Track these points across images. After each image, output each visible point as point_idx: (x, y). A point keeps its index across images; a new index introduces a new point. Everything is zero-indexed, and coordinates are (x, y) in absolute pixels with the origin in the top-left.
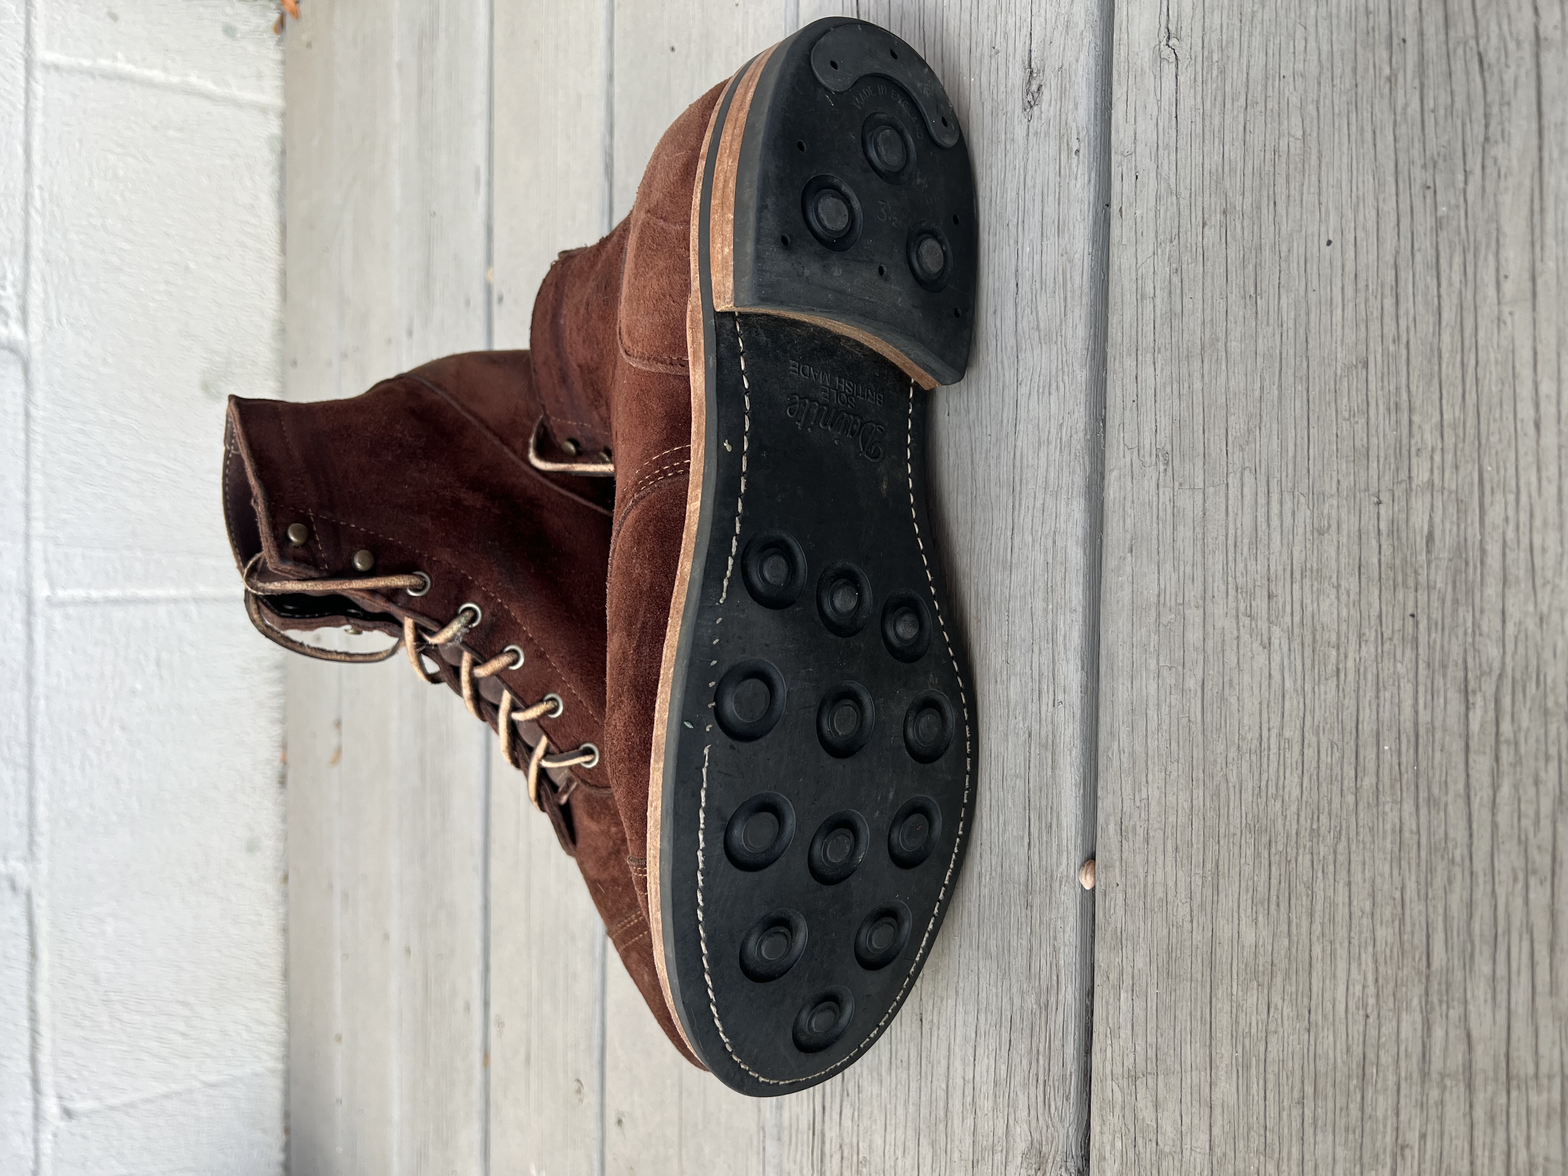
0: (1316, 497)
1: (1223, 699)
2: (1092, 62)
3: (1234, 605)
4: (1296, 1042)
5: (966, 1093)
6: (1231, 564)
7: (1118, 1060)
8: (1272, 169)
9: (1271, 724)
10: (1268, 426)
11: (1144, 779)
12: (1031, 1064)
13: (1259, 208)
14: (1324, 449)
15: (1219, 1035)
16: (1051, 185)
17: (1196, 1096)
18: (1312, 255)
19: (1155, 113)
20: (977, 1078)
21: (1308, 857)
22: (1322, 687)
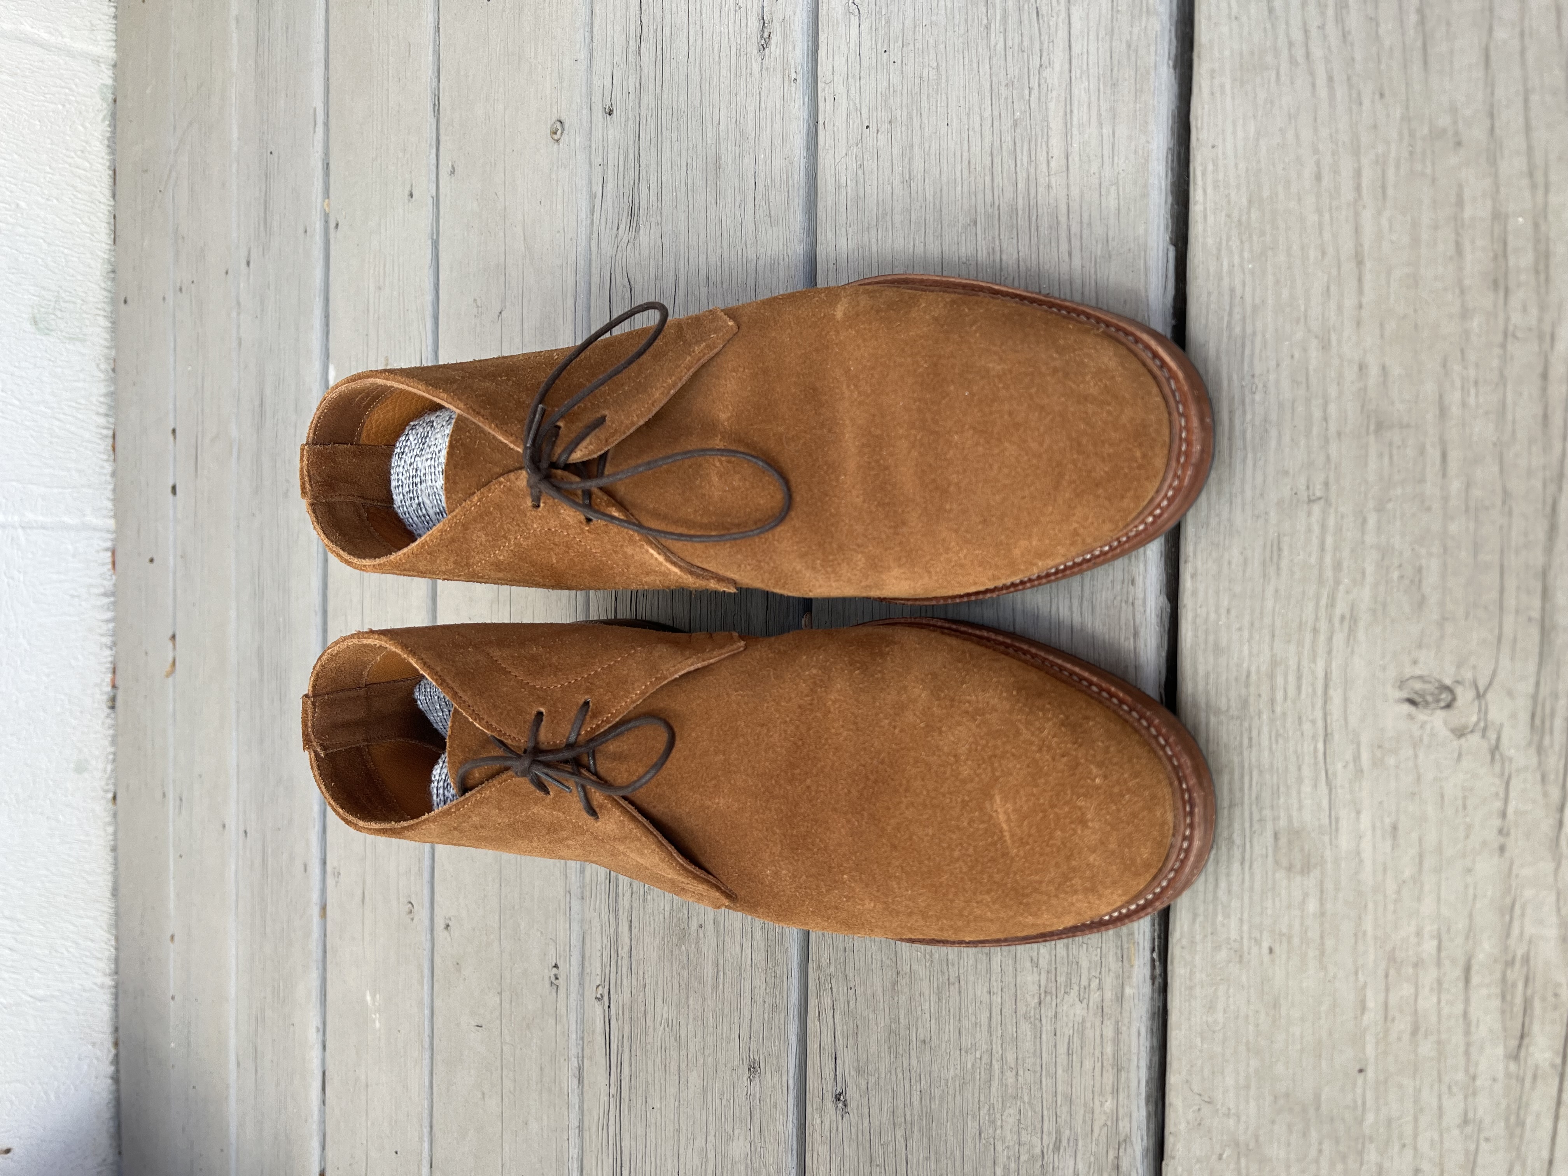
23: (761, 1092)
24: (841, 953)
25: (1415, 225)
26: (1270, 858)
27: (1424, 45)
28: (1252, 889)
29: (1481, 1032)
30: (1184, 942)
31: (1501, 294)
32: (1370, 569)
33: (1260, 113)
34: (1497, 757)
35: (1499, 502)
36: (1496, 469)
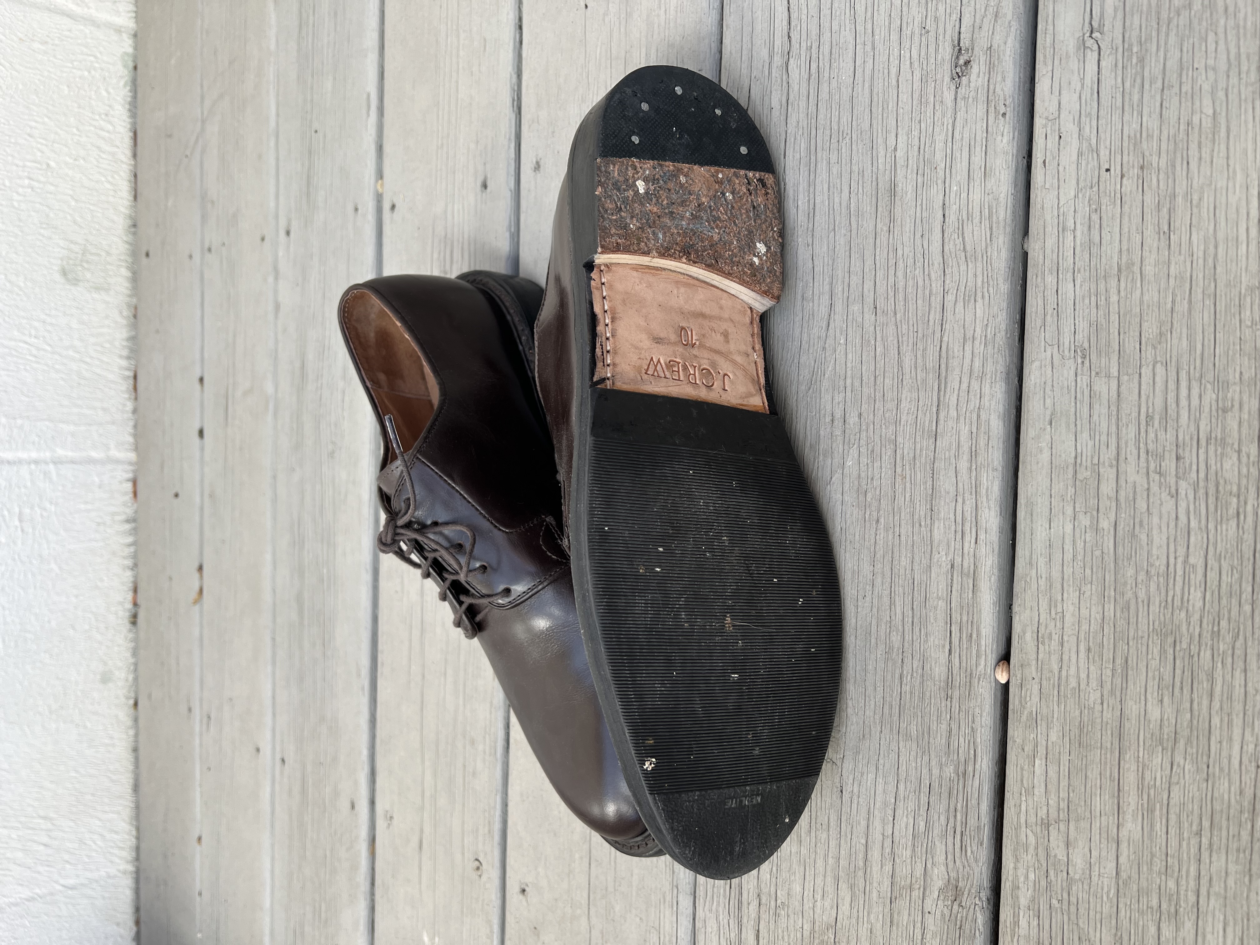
0: (1221, 385)
1: (1133, 535)
2: (1018, 45)
3: (1145, 465)
4: (1196, 789)
5: (885, 845)
6: (1143, 434)
7: (1032, 812)
8: (1185, 137)
9: (1178, 554)
10: (1179, 330)
11: (1060, 598)
12: (948, 819)
13: (1174, 166)
14: (1228, 349)
15: (1126, 788)
16: (978, 138)
17: (1104, 835)
18: (1221, 203)
19: (1078, 88)
20: (896, 833)
21: (1209, 653)
22: (1224, 527)
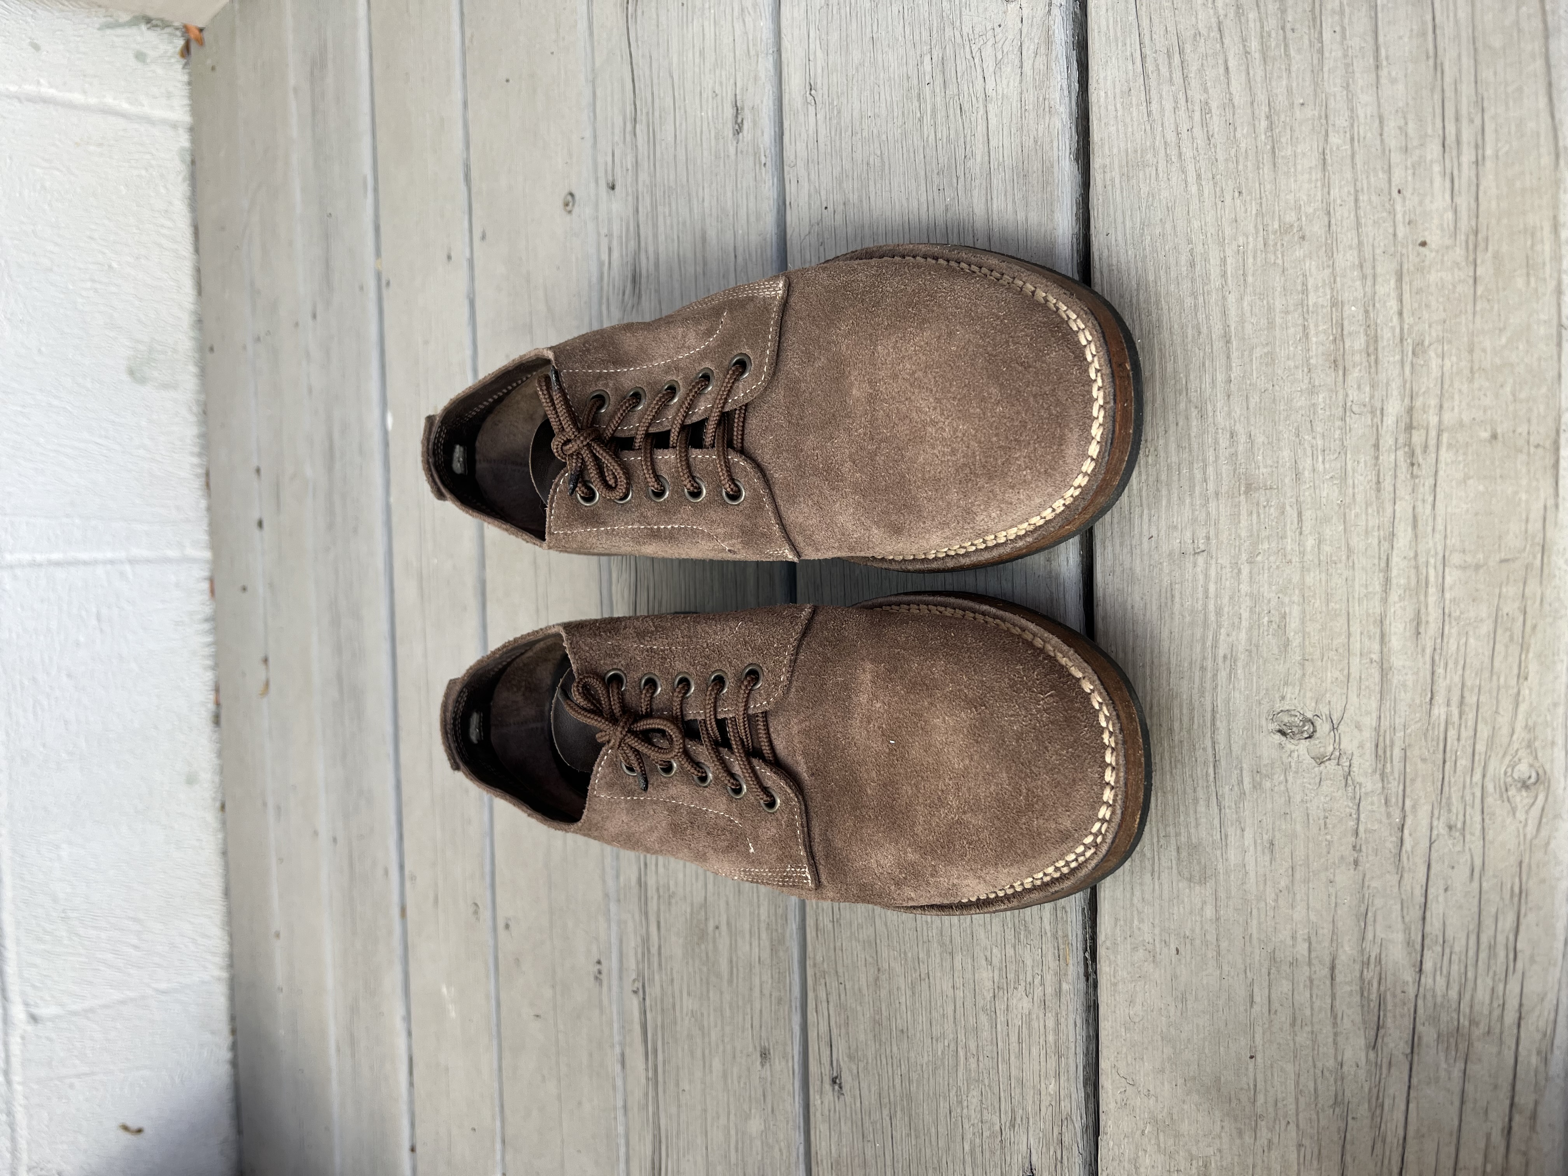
23: (772, 1076)
24: (832, 952)
25: (1270, 309)
26: (1175, 871)
27: (1273, 148)
28: (1161, 896)
29: (1347, 1024)
30: (1108, 943)
31: (1341, 373)
32: (1245, 615)
33: (1144, 205)
34: (1350, 782)
35: (1344, 557)
36: (1341, 528)
